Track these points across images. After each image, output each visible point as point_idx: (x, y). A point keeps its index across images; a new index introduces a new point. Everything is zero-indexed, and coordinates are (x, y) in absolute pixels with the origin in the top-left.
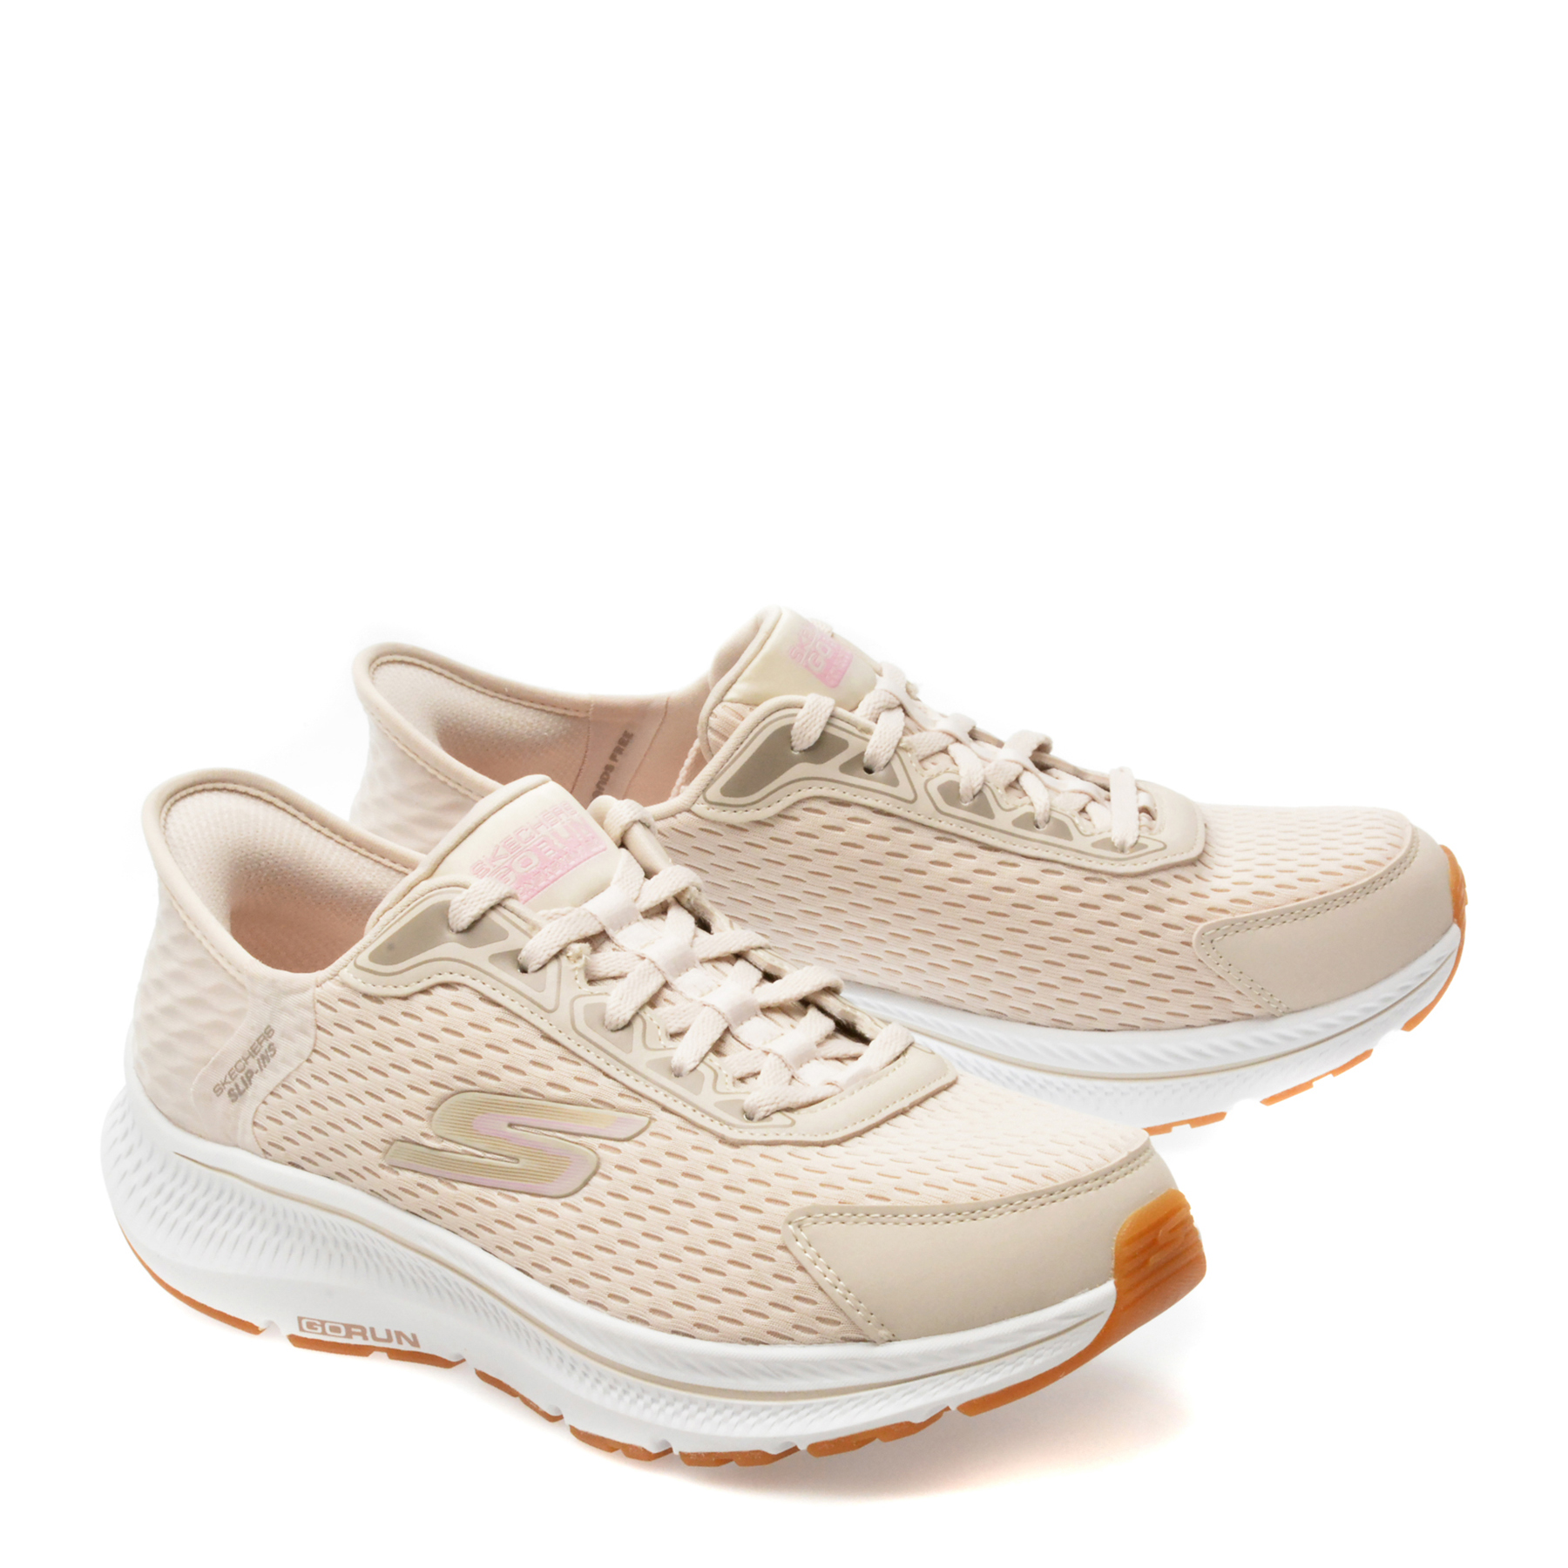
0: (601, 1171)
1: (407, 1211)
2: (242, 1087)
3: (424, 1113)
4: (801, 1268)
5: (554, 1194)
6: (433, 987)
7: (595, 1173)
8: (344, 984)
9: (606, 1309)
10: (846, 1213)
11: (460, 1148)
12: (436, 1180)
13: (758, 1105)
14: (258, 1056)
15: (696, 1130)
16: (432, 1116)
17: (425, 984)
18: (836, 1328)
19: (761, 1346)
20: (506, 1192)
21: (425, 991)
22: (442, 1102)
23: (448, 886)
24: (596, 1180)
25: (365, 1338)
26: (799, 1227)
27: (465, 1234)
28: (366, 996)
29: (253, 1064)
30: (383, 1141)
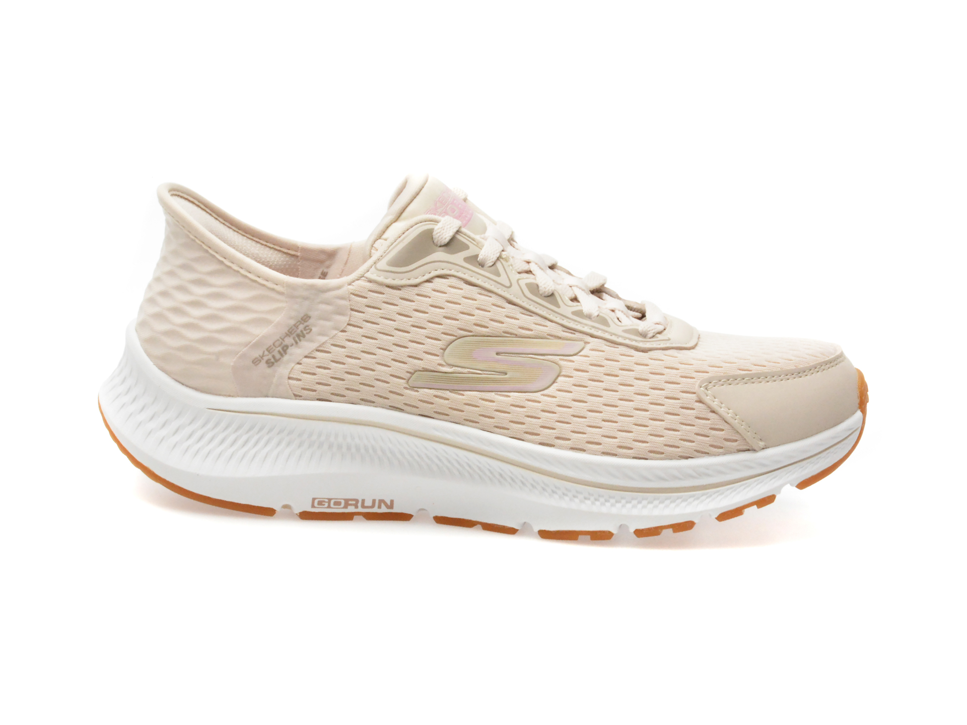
0: (563, 373)
1: (419, 415)
2: (278, 356)
3: (439, 352)
4: (713, 412)
5: (535, 390)
6: (433, 278)
7: (558, 376)
8: (370, 281)
9: (584, 451)
10: (730, 379)
11: (466, 370)
12: (448, 392)
13: (649, 330)
14: (294, 335)
15: (616, 346)
16: (443, 353)
17: (427, 277)
18: (735, 444)
19: (690, 459)
20: (499, 393)
21: (428, 281)
22: (449, 345)
23: (425, 221)
24: (560, 379)
25: (357, 507)
26: (706, 389)
27: (467, 423)
28: (389, 286)
29: (289, 341)
30: (408, 372)
